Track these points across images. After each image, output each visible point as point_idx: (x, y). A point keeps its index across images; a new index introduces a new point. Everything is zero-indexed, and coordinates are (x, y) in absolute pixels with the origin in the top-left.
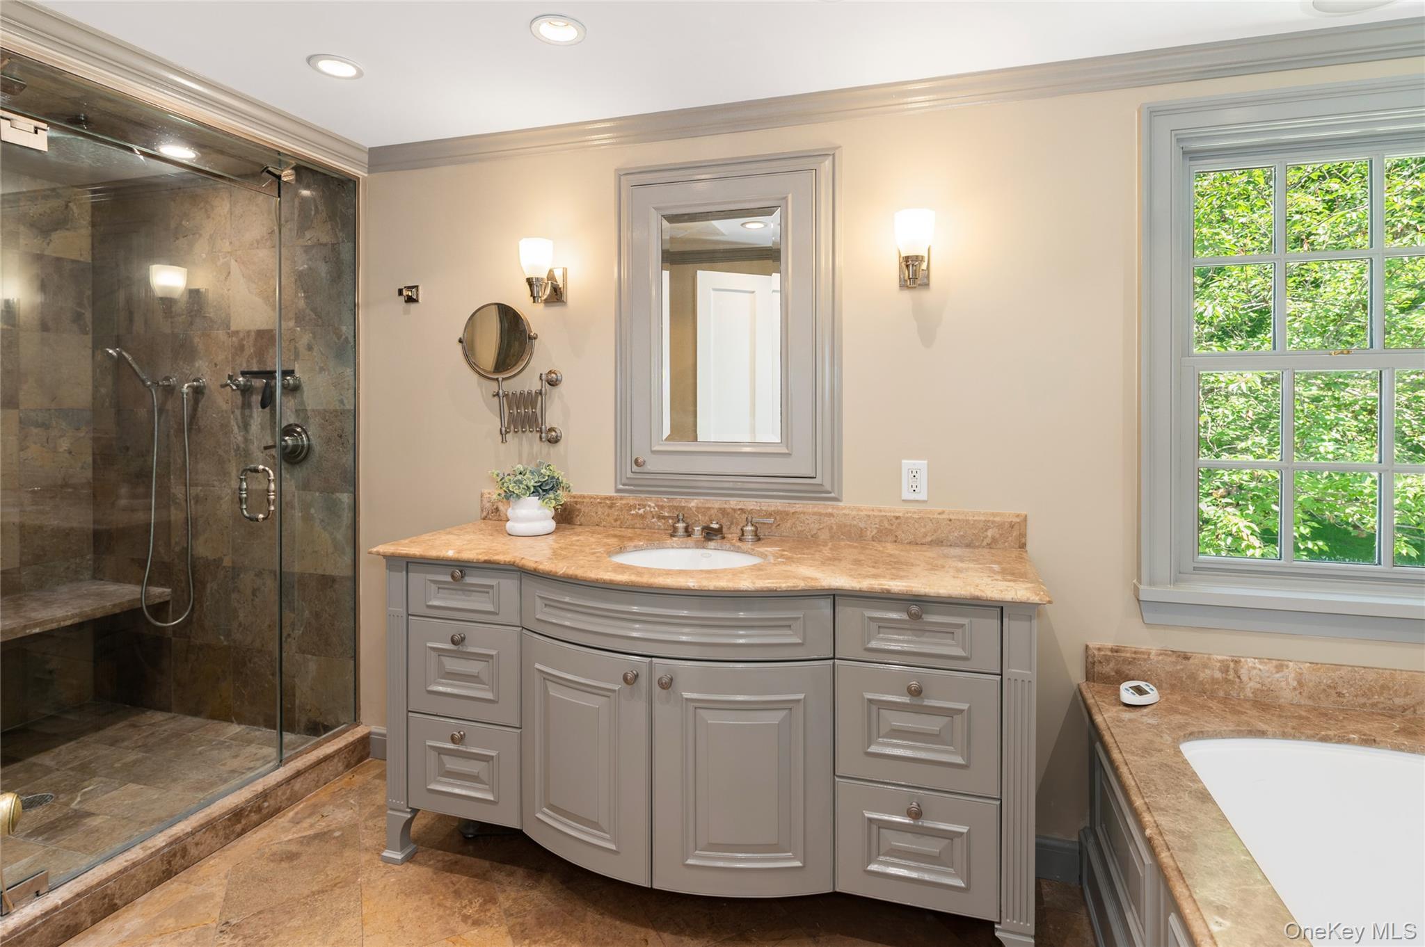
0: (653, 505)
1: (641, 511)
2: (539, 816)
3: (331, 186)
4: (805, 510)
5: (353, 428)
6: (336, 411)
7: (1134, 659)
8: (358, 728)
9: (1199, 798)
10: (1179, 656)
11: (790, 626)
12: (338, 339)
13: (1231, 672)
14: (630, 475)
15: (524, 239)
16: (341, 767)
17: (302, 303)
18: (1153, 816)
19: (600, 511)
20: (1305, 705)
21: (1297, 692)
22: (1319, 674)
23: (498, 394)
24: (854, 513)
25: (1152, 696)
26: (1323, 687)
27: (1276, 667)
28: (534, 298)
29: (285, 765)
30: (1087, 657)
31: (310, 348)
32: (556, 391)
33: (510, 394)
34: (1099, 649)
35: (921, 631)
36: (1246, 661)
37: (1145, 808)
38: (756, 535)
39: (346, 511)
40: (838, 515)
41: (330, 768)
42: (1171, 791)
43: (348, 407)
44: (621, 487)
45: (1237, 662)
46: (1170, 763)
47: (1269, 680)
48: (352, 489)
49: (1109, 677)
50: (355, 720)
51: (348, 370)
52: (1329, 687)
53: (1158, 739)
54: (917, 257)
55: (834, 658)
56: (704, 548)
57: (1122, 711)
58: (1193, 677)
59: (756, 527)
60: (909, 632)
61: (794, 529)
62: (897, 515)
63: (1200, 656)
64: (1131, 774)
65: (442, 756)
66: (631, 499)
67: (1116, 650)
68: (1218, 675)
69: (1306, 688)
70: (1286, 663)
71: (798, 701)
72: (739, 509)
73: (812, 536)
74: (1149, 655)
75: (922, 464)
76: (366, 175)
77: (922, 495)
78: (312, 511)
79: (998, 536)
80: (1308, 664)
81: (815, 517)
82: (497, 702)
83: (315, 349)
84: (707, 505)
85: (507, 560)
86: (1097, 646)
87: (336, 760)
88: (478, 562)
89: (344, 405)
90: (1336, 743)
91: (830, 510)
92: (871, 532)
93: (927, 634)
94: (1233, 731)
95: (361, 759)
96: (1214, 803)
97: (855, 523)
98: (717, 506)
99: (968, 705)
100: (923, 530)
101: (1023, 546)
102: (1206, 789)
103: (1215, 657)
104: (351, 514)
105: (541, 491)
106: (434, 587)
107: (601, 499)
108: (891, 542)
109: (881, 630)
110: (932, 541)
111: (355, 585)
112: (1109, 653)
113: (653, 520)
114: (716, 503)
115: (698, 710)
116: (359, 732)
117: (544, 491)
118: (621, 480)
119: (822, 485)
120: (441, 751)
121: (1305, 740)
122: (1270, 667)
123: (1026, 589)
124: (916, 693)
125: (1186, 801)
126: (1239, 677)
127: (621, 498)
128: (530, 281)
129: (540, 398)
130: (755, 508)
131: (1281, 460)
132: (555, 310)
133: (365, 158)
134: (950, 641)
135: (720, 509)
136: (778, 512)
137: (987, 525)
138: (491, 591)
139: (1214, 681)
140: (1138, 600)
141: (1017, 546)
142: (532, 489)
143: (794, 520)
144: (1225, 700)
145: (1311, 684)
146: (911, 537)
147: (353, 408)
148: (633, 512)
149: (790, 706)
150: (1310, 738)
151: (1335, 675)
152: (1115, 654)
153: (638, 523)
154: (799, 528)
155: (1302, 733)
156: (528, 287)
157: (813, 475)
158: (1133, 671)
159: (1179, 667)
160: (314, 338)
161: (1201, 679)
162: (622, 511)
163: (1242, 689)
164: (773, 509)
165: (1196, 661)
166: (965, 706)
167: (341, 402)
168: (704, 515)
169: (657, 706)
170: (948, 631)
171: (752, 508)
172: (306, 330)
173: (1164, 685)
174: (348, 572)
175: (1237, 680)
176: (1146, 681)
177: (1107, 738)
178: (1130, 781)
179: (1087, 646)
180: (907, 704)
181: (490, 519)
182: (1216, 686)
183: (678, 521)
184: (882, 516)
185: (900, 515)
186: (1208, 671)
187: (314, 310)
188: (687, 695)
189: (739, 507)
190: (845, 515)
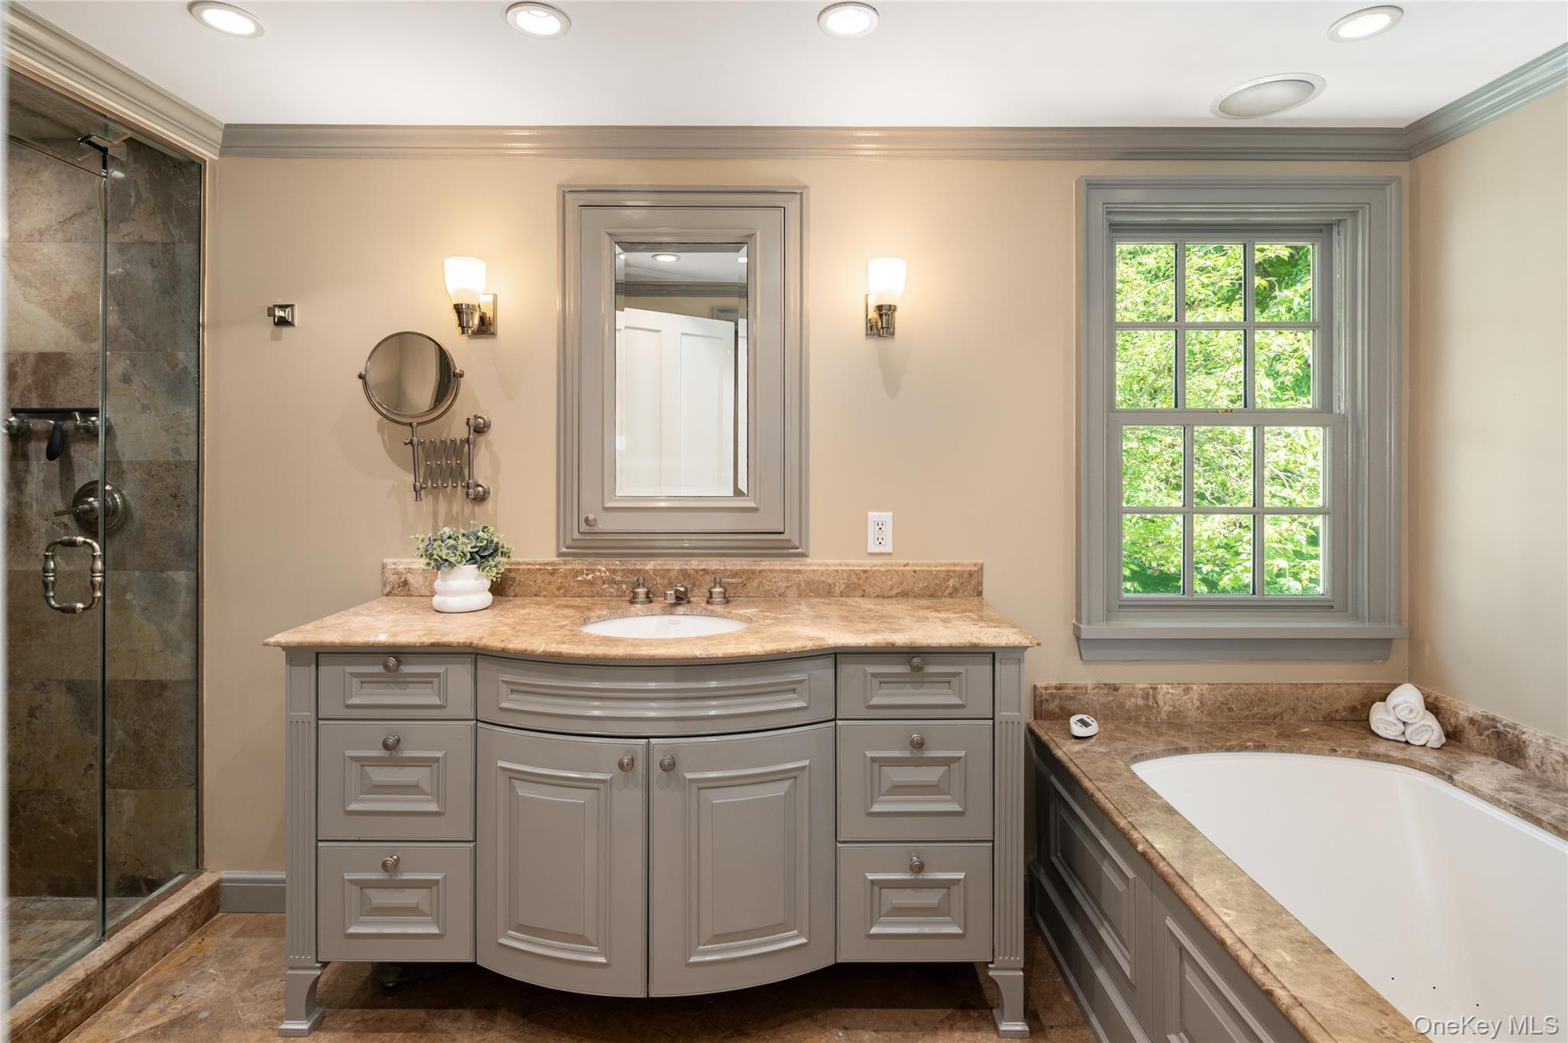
0: (603, 569)
1: (590, 577)
2: (503, 941)
3: (162, 168)
4: (772, 568)
5: (195, 486)
6: (168, 463)
7: (1075, 694)
8: (202, 877)
9: (1166, 811)
10: (1110, 688)
11: (795, 690)
12: (173, 369)
13: (1151, 699)
14: (576, 535)
15: (452, 258)
16: (184, 932)
17: (113, 319)
18: (1140, 833)
19: (539, 578)
20: (1205, 722)
21: (1200, 711)
22: (1215, 693)
23: (411, 443)
24: (822, 568)
25: (1094, 729)
26: (1218, 704)
27: (1184, 690)
28: (463, 328)
29: (109, 938)
30: (1035, 697)
31: (126, 379)
32: (482, 440)
33: (427, 442)
34: (1046, 688)
35: (920, 683)
36: (1162, 687)
37: (1130, 826)
38: (725, 597)
39: (184, 594)
40: (806, 571)
41: (172, 934)
42: (1144, 809)
43: (186, 458)
44: (564, 550)
45: (1154, 689)
46: (1131, 785)
47: (1179, 702)
48: (193, 565)
49: (1054, 714)
50: (197, 867)
51: (188, 410)
52: (1222, 703)
53: (1113, 765)
54: (890, 306)
55: (835, 720)
56: (671, 614)
57: (1074, 743)
58: (1121, 706)
59: (724, 588)
60: (909, 685)
61: (761, 588)
62: (865, 568)
63: (1125, 686)
64: (1107, 798)
65: (367, 890)
66: (577, 564)
67: (1059, 688)
68: (1141, 702)
69: (1205, 707)
70: (1191, 686)
71: (803, 768)
72: (703, 570)
73: (780, 595)
74: (1086, 690)
75: (887, 516)
76: (216, 158)
77: (888, 549)
78: (129, 596)
79: (958, 585)
80: (1207, 686)
81: (783, 575)
82: (444, 814)
83: (136, 380)
84: (666, 567)
85: (462, 641)
86: (1044, 686)
87: (178, 923)
88: (422, 646)
89: (181, 455)
90: (1237, 751)
91: (797, 567)
92: (840, 587)
93: (926, 685)
94: (1164, 750)
95: (209, 916)
96: (1180, 815)
97: (823, 579)
98: (677, 567)
99: (964, 752)
100: (890, 583)
101: (980, 594)
102: (1168, 804)
103: (1137, 686)
104: (192, 598)
105: (478, 557)
106: (356, 681)
107: (540, 564)
108: (859, 597)
109: (882, 685)
110: (898, 593)
111: (197, 690)
112: (1054, 691)
113: (604, 586)
114: (676, 565)
115: (702, 791)
116: (206, 881)
117: (482, 557)
118: (565, 542)
119: (790, 540)
120: (363, 885)
121: (1216, 752)
122: (1180, 691)
123: (1015, 633)
124: (919, 745)
125: (1159, 816)
126: (1156, 702)
127: (565, 563)
128: (458, 309)
129: (467, 446)
130: (718, 567)
131: (1184, 506)
132: (482, 343)
133: (218, 136)
134: (946, 691)
135: (681, 570)
136: (743, 572)
137: (949, 575)
138: (436, 681)
139: (1137, 707)
140: (1078, 638)
141: (975, 594)
142: (469, 556)
143: (760, 579)
144: (1147, 725)
145: (1209, 703)
146: (878, 591)
147: (194, 458)
148: (580, 578)
149: (794, 774)
150: (1219, 749)
151: (1226, 693)
152: (1059, 691)
153: (586, 590)
154: (767, 588)
155: (1213, 746)
156: (456, 315)
157: (782, 530)
158: (1073, 706)
159: (1110, 698)
160: (134, 365)
161: (1127, 707)
162: (566, 577)
163: (1159, 713)
164: (738, 568)
165: (1124, 691)
166: (962, 754)
167: (177, 451)
168: (662, 577)
169: (657, 792)
170: (946, 680)
171: (715, 568)
172: (120, 356)
173: (1099, 716)
174: (187, 674)
175: (1155, 705)
176: (1085, 714)
177: (1073, 769)
178: (1109, 806)
179: (1035, 687)
180: (910, 758)
181: (397, 595)
182: (1139, 713)
183: (638, 586)
184: (850, 571)
185: (868, 569)
186: (1133, 700)
187: (132, 328)
188: (689, 776)
189: (702, 567)
190: (814, 571)
